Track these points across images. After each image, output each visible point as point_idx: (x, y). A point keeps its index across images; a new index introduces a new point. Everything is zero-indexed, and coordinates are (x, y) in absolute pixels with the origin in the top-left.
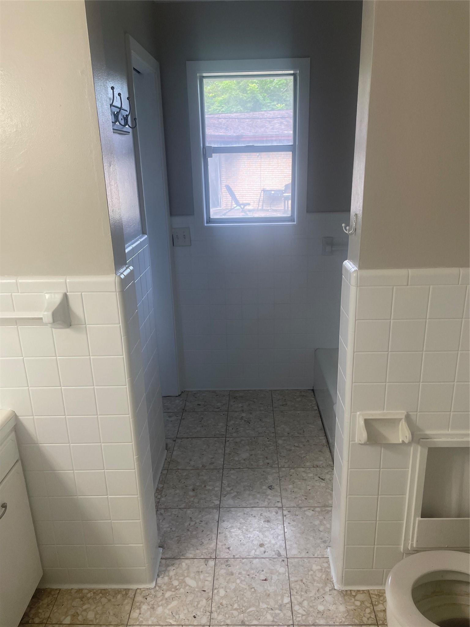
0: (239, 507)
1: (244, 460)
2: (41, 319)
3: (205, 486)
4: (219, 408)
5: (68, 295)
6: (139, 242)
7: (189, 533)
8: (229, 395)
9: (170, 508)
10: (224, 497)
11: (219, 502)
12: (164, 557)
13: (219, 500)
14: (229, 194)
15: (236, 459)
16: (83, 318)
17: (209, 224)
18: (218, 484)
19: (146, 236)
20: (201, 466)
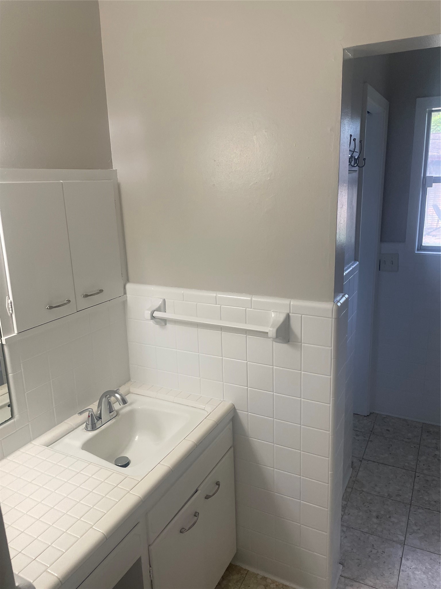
0: (426, 550)
1: (435, 502)
2: (267, 333)
3: (390, 517)
4: (410, 439)
5: (290, 316)
6: (351, 268)
7: (370, 560)
8: (422, 427)
9: (352, 528)
10: (410, 535)
11: (404, 539)
12: (343, 575)
13: (405, 536)
14: (436, 213)
15: (427, 498)
16: (299, 337)
17: (420, 251)
18: (404, 519)
19: (358, 262)
20: (386, 495)
